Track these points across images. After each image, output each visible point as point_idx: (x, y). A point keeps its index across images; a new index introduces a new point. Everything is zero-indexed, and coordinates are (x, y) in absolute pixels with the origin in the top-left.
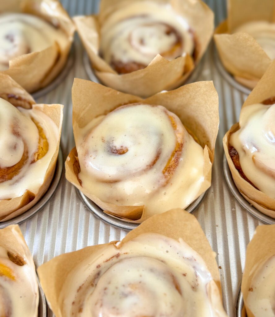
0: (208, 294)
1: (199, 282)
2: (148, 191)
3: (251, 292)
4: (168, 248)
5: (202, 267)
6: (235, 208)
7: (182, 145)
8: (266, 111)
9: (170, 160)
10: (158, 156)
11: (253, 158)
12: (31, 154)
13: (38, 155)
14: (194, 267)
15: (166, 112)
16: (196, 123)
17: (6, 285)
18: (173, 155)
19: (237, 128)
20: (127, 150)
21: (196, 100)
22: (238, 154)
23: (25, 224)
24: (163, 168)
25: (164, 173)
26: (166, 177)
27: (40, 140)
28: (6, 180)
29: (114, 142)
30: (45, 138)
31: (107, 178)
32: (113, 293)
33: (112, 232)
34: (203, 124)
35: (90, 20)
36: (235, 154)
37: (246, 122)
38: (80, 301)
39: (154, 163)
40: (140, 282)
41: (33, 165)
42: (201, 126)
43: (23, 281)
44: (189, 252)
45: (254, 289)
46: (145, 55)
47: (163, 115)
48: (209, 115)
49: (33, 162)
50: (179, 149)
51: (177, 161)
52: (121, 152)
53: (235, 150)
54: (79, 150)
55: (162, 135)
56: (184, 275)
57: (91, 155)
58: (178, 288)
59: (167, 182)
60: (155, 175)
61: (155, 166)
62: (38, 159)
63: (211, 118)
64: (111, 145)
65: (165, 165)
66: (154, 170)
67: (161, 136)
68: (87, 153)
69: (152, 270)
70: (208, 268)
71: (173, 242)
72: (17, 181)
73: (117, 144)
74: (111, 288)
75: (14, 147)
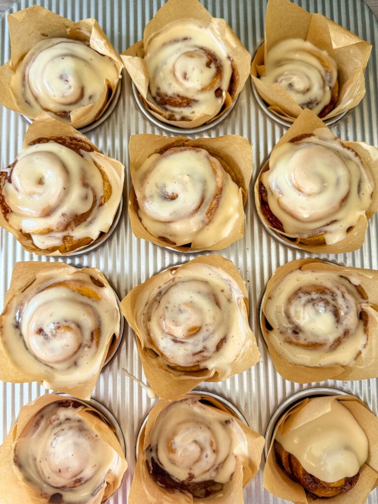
0: (240, 305)
1: (233, 296)
2: (195, 230)
3: (270, 300)
4: (211, 272)
5: (235, 286)
6: (262, 234)
7: (222, 189)
8: (293, 155)
9: (212, 203)
10: (202, 201)
11: (278, 200)
12: (98, 197)
13: (105, 198)
14: (229, 285)
15: (208, 158)
16: (233, 161)
17: (94, 304)
18: (215, 198)
19: (267, 168)
20: (177, 196)
21: (233, 146)
22: (266, 191)
23: (99, 250)
24: (206, 210)
25: (207, 214)
26: (208, 218)
27: (104, 184)
28: (82, 222)
29: (166, 188)
30: (108, 181)
31: (163, 220)
32: (172, 311)
33: (167, 255)
34: (240, 165)
35: (136, 60)
36: (264, 191)
37: (275, 165)
38: (148, 313)
39: (199, 207)
40: (191, 302)
41: (101, 208)
42: (237, 165)
43: (106, 300)
44: (226, 276)
45: (272, 298)
46: (187, 90)
47: (206, 160)
48: (244, 160)
49: (101, 205)
50: (219, 193)
51: (218, 203)
52: (173, 198)
53: (264, 187)
54: (138, 194)
55: (206, 181)
56: (222, 291)
57: (148, 200)
58: (217, 303)
59: (210, 221)
60: (200, 216)
61: (200, 209)
62: (104, 202)
63: (246, 163)
64: (164, 191)
65: (208, 207)
66: (199, 212)
67: (204, 182)
68: (144, 198)
69: (199, 292)
70: (240, 287)
71: (215, 269)
72: (91, 222)
73: (170, 190)
74: (170, 307)
75: (86, 198)
